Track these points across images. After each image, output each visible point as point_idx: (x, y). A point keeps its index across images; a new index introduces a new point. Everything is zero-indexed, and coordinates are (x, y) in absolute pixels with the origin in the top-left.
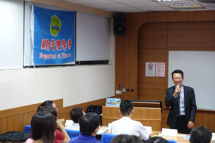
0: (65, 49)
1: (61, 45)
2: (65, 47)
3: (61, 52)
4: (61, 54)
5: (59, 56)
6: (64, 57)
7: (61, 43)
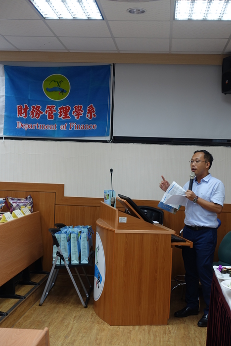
0: (78, 118)
1: (70, 113)
2: (78, 115)
3: (68, 122)
4: (68, 125)
5: (63, 127)
6: (73, 129)
7: (72, 109)
